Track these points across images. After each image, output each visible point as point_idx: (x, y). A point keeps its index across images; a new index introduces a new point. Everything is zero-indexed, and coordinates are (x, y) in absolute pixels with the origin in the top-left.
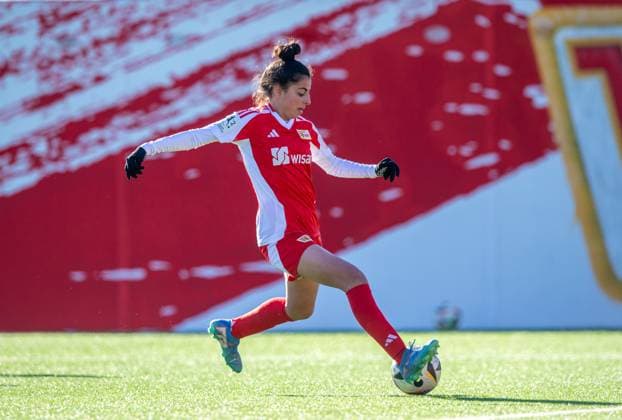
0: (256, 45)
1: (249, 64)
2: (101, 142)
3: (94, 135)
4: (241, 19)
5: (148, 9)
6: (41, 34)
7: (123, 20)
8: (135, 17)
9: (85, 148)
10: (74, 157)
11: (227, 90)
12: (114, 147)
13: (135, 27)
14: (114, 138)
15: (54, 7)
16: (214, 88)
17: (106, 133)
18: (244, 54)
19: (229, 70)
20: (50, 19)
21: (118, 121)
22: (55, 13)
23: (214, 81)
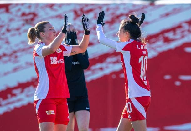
0: (173, 27)
1: (170, 35)
2: (101, 69)
3: (98, 66)
4: (167, 15)
5: (124, 9)
6: (75, 19)
7: (113, 14)
8: (118, 13)
9: (94, 72)
10: (89, 75)
11: (160, 46)
12: (107, 72)
13: (118, 17)
14: (107, 67)
15: (81, 7)
16: (154, 46)
17: (103, 65)
18: (168, 31)
19: (161, 37)
20: (79, 12)
21: (109, 60)
22: (82, 10)
23: (154, 42)
